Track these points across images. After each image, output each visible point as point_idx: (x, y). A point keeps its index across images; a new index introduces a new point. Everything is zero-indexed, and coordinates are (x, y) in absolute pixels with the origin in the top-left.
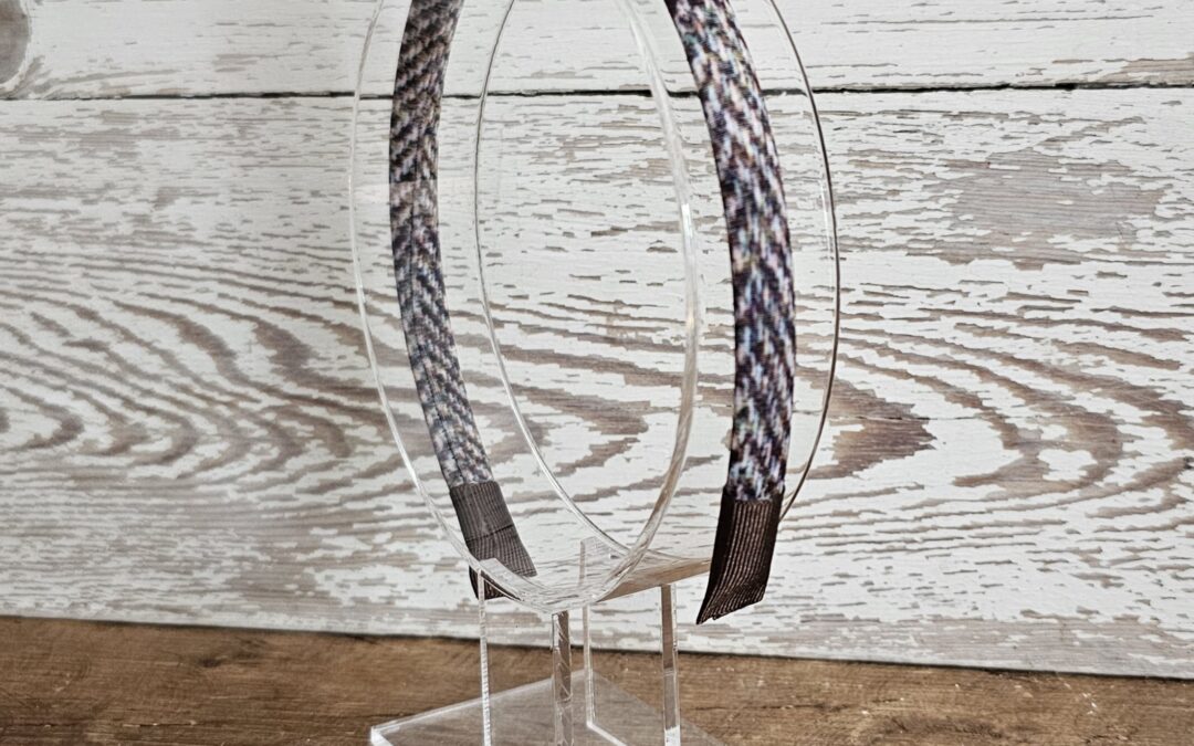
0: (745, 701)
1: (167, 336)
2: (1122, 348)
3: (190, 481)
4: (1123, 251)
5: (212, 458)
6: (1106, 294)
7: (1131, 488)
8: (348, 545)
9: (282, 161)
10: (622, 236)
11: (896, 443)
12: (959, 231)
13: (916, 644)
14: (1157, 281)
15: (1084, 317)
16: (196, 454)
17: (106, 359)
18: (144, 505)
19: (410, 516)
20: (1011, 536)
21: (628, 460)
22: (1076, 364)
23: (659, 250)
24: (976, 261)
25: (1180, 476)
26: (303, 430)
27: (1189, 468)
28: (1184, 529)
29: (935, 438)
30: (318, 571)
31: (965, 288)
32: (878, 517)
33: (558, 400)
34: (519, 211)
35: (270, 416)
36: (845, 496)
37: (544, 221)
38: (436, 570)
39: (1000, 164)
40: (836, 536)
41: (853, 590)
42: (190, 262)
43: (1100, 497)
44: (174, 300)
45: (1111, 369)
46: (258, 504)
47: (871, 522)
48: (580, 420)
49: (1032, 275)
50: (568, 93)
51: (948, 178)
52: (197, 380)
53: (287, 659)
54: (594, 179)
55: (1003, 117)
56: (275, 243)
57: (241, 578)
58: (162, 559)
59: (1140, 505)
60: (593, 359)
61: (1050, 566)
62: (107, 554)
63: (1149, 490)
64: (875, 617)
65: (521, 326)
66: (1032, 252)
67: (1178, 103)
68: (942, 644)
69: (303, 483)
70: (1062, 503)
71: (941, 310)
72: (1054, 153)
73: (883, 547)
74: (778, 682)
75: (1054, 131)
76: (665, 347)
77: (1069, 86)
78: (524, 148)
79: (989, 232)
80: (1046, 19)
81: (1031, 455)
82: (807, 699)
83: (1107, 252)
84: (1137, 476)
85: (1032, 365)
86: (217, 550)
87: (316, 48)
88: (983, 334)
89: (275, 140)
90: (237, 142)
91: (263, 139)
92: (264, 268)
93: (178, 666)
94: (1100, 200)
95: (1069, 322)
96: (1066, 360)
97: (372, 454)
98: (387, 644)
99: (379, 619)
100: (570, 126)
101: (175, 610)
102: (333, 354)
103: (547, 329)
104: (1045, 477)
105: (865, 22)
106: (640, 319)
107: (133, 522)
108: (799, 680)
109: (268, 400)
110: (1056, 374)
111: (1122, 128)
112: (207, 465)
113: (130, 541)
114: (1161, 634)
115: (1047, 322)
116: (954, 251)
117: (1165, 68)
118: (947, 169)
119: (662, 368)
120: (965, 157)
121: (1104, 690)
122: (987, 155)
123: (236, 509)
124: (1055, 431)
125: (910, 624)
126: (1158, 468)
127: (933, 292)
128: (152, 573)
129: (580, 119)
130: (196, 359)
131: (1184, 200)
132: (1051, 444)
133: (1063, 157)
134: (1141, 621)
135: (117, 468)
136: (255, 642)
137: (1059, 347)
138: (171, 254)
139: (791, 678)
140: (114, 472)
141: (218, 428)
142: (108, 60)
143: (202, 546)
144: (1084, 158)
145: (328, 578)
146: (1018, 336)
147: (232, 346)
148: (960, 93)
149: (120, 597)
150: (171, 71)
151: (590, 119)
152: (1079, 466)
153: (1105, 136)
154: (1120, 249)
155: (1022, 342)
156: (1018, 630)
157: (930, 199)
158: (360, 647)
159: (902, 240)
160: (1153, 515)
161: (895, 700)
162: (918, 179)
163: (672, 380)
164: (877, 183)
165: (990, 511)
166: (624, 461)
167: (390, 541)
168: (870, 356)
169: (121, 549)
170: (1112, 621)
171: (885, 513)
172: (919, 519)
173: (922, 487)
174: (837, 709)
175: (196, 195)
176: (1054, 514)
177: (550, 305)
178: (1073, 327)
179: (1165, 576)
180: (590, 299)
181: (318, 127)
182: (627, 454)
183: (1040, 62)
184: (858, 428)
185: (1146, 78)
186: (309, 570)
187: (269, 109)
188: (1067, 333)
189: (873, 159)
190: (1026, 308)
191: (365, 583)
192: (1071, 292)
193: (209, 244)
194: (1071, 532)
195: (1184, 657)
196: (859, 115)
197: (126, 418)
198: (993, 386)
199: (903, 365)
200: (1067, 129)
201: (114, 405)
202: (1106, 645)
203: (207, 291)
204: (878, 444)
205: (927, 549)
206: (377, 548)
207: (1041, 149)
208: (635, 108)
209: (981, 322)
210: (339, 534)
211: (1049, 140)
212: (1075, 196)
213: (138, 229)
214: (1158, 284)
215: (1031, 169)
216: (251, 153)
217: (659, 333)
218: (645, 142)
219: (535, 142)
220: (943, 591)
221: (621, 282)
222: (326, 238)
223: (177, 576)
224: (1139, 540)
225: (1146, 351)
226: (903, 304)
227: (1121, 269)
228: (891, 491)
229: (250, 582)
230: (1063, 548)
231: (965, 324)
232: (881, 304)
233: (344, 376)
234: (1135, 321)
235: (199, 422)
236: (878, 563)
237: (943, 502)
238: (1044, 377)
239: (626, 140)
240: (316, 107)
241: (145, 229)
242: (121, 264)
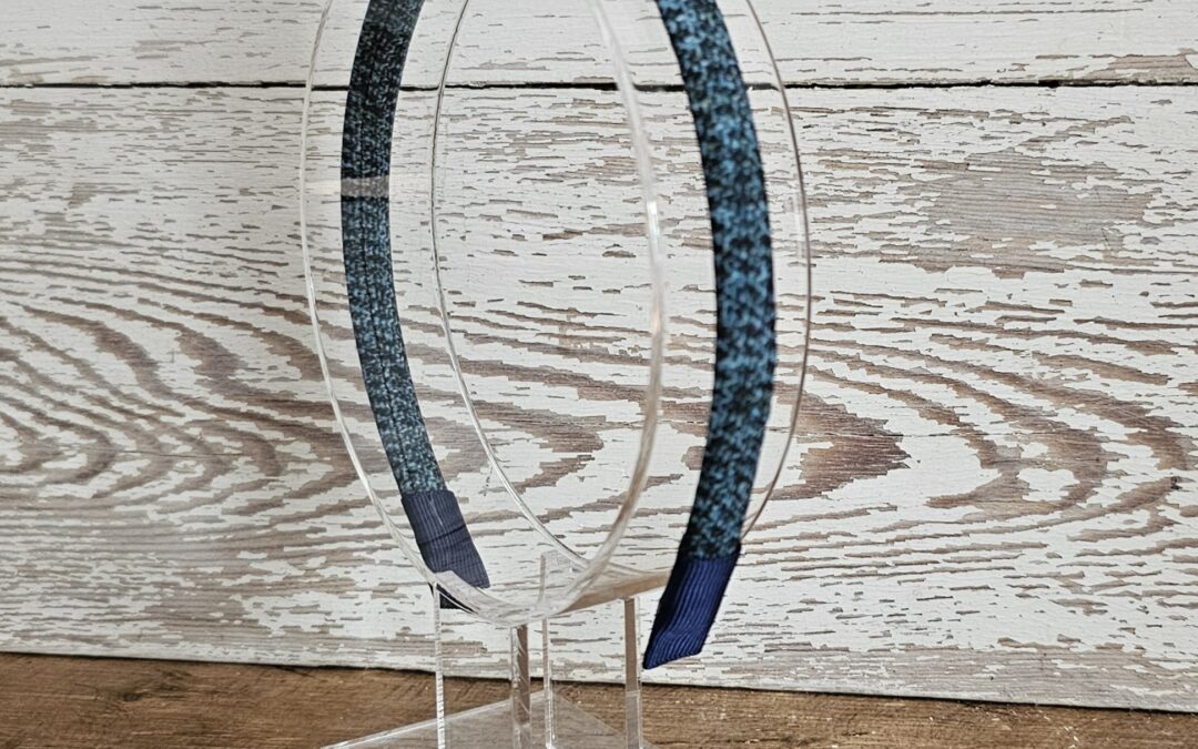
0: (707, 735)
1: (82, 345)
2: (1107, 361)
3: (106, 501)
4: (1108, 258)
5: (130, 476)
6: (1090, 303)
7: (1114, 510)
8: (279, 569)
9: (208, 156)
10: (576, 240)
11: (867, 462)
12: (936, 236)
13: (887, 676)
14: (1145, 290)
15: (1066, 328)
16: (114, 472)
17: (15, 369)
18: (57, 527)
19: (347, 539)
20: (989, 560)
21: (582, 479)
22: (1058, 378)
23: (616, 254)
24: (954, 269)
25: (1167, 497)
26: (229, 446)
27: (1177, 488)
28: (1170, 552)
29: (909, 456)
30: (246, 597)
31: (941, 297)
32: (848, 539)
33: (506, 415)
34: (467, 212)
35: (195, 431)
36: (814, 518)
37: (492, 222)
38: (373, 597)
39: (979, 165)
40: (803, 560)
41: (820, 618)
42: (109, 265)
43: (1083, 519)
44: (90, 306)
45: (1094, 383)
46: (180, 526)
47: (843, 545)
48: (530, 436)
49: (1012, 284)
50: (518, 86)
51: (924, 180)
52: (116, 392)
53: (214, 692)
54: (547, 178)
55: (982, 115)
56: (201, 245)
57: (161, 606)
58: (76, 585)
59: (1124, 527)
60: (544, 371)
61: (1029, 592)
62: (14, 580)
63: (1135, 512)
64: (844, 646)
65: (466, 334)
66: (1013, 259)
67: (1169, 102)
68: (915, 675)
69: (230, 503)
70: (1042, 525)
71: (916, 320)
72: (1037, 154)
73: (854, 571)
74: (742, 715)
75: (1037, 131)
76: (622, 358)
77: (1053, 84)
78: (470, 144)
79: (967, 237)
80: (1030, 12)
81: (1010, 475)
82: (773, 733)
83: (1092, 260)
84: (1123, 496)
85: (1012, 379)
86: (136, 576)
87: (246, 34)
88: (960, 346)
89: (201, 134)
90: (160, 135)
91: (187, 132)
92: (189, 271)
93: (96, 699)
94: (1083, 205)
95: (1052, 333)
96: (1048, 374)
97: (305, 471)
98: (320, 676)
99: (312, 650)
100: (521, 120)
101: (88, 640)
102: (264, 366)
103: (496, 339)
104: (1025, 498)
105: (838, 13)
106: (595, 328)
107: (42, 546)
108: (763, 712)
109: (193, 414)
110: (1037, 388)
111: (1110, 128)
112: (126, 484)
113: (41, 566)
114: (1146, 663)
115: (1029, 334)
116: (931, 258)
117: (1156, 64)
118: (924, 170)
119: (619, 381)
120: (943, 158)
121: (1086, 724)
122: (966, 156)
123: (158, 531)
124: (1035, 449)
125: (881, 653)
126: (1145, 488)
127: (907, 301)
128: (64, 600)
129: (532, 113)
130: (115, 369)
131: (1174, 205)
132: (1032, 463)
133: (1047, 158)
134: (1125, 650)
135: (27, 486)
136: (178, 675)
137: (1040, 360)
138: (86, 256)
139: (755, 711)
140: (24, 491)
141: (138, 442)
142: (19, 45)
143: (119, 572)
144: (1068, 160)
145: (257, 605)
146: (997, 348)
147: (153, 356)
148: (938, 89)
149: (29, 627)
150: (88, 58)
151: (542, 114)
152: (1061, 486)
153: (1090, 137)
154: (1105, 257)
155: (1001, 354)
156: (996, 660)
157: (905, 202)
158: (292, 679)
159: (876, 246)
160: (1139, 538)
161: (866, 733)
162: (892, 181)
163: (630, 393)
164: (849, 185)
165: (966, 534)
166: (577, 480)
167: (325, 566)
168: (840, 369)
169: (32, 574)
170: (1095, 650)
171: (856, 536)
172: (892, 542)
173: (895, 508)
174: (805, 743)
175: (116, 193)
176: (1034, 536)
177: (499, 312)
178: (1055, 339)
179: (1150, 602)
180: (541, 307)
181: (248, 119)
182: (580, 473)
183: (1021, 57)
184: (828, 445)
185: (1134, 75)
186: (237, 597)
187: (194, 100)
188: (1048, 345)
189: (845, 159)
190: (1005, 318)
191: (297, 610)
192: (1052, 301)
193: (128, 245)
194: (1051, 556)
195: (1170, 688)
196: (831, 112)
197: (38, 433)
198: (970, 401)
199: (875, 379)
200: (1051, 129)
201: (24, 418)
202: (1088, 675)
203: (126, 296)
204: (849, 463)
205: (900, 574)
206: (310, 572)
207: (1022, 149)
208: (592, 102)
209: (959, 333)
210: (270, 558)
211: (1031, 141)
212: (1059, 200)
213: (51, 228)
214: (1145, 294)
215: (1012, 170)
216: (175, 148)
217: (615, 343)
218: (601, 139)
219: (483, 138)
220: (916, 618)
221: (575, 288)
222: (257, 239)
223: (92, 604)
224: (1123, 564)
225: (1131, 364)
226: (876, 314)
227: (1106, 277)
228: (862, 512)
229: (172, 610)
230: (1043, 572)
231: (941, 336)
232: (853, 314)
233: (276, 388)
234: (1120, 333)
235: (117, 437)
236: (847, 589)
237: (917, 523)
238: (1024, 391)
239: (581, 137)
240: (247, 98)
241: (57, 228)
242: (32, 267)
